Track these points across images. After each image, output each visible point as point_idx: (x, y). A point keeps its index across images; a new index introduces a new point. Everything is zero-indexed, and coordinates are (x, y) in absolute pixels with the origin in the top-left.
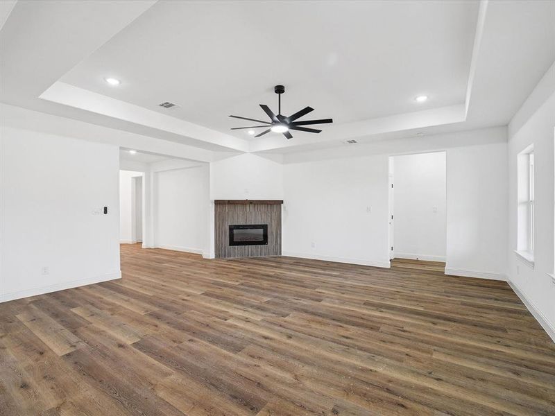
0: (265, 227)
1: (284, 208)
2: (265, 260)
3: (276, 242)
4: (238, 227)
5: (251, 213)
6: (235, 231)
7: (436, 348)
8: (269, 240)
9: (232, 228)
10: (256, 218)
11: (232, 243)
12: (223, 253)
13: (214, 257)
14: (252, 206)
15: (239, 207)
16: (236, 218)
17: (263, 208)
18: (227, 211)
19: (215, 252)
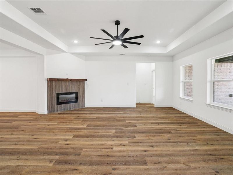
0: (76, 93)
1: (86, 83)
2: (78, 110)
3: (82, 101)
4: (62, 94)
5: (69, 86)
6: (60, 96)
8: (79, 100)
9: (58, 95)
10: (72, 88)
11: (59, 103)
12: (53, 109)
13: (47, 113)
14: (70, 82)
15: (63, 83)
16: (60, 89)
17: (75, 83)
18: (55, 85)
19: (48, 109)
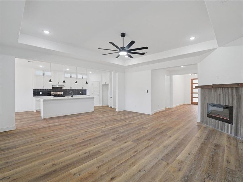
7: (44, 153)
